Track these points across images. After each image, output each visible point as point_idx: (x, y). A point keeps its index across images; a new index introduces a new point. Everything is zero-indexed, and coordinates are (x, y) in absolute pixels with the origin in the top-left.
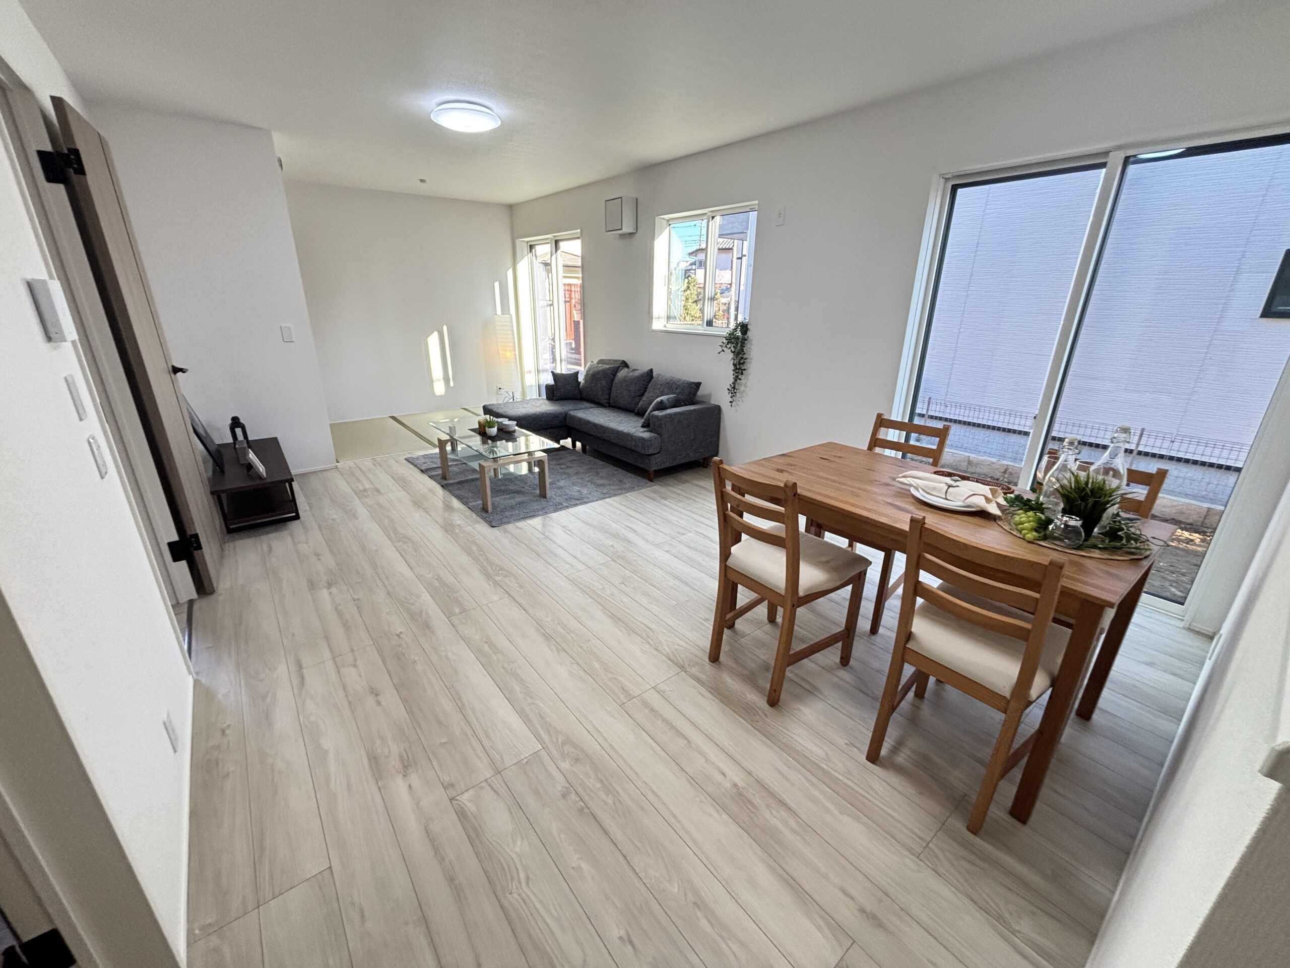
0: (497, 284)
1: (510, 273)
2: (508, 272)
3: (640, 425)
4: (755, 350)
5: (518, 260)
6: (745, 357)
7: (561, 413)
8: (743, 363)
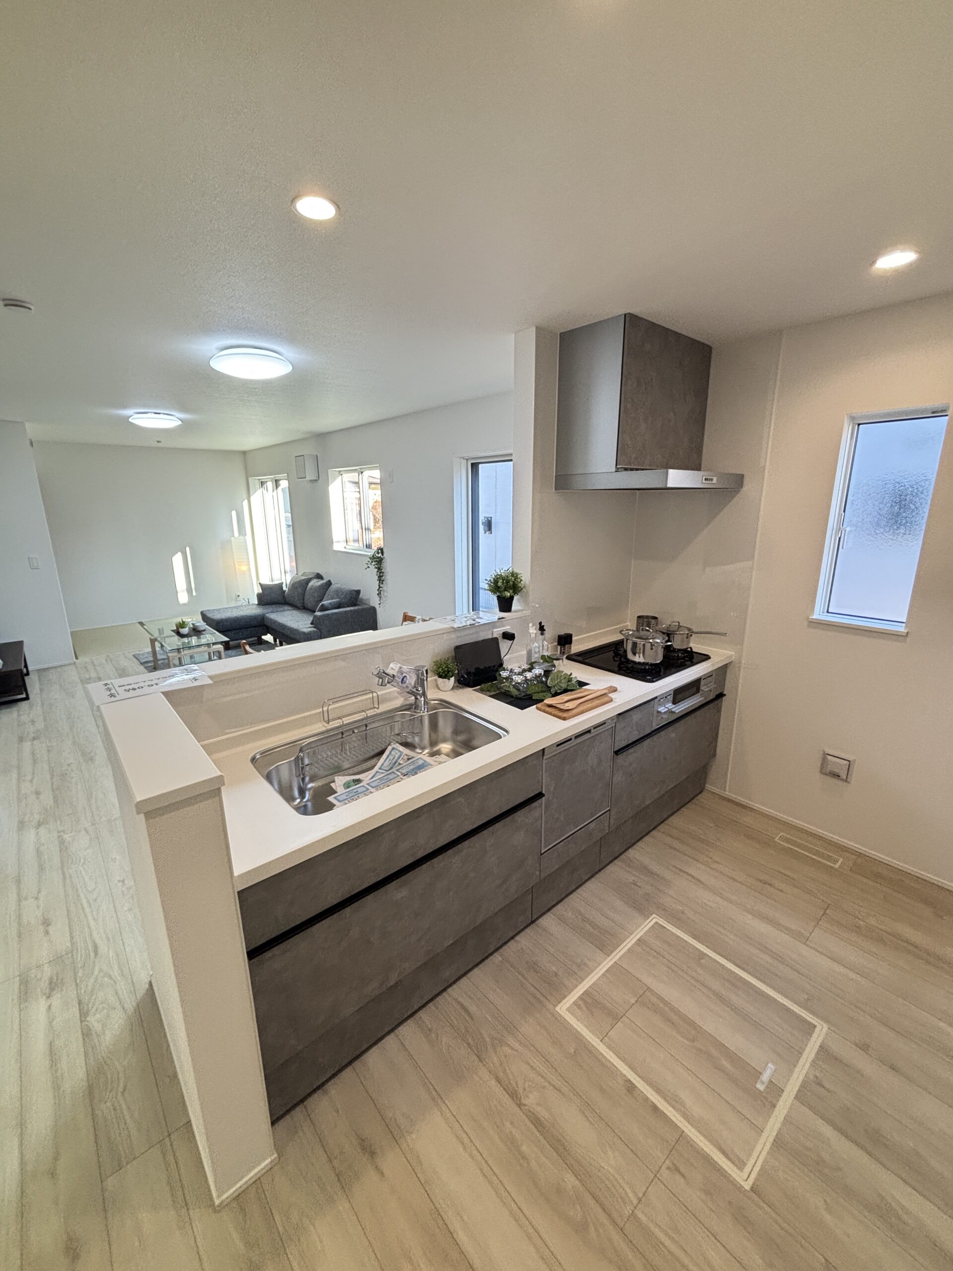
0: (234, 513)
1: (245, 503)
2: (244, 503)
3: (310, 622)
4: (388, 566)
5: (251, 494)
6: (383, 571)
7: (259, 615)
8: (382, 576)
